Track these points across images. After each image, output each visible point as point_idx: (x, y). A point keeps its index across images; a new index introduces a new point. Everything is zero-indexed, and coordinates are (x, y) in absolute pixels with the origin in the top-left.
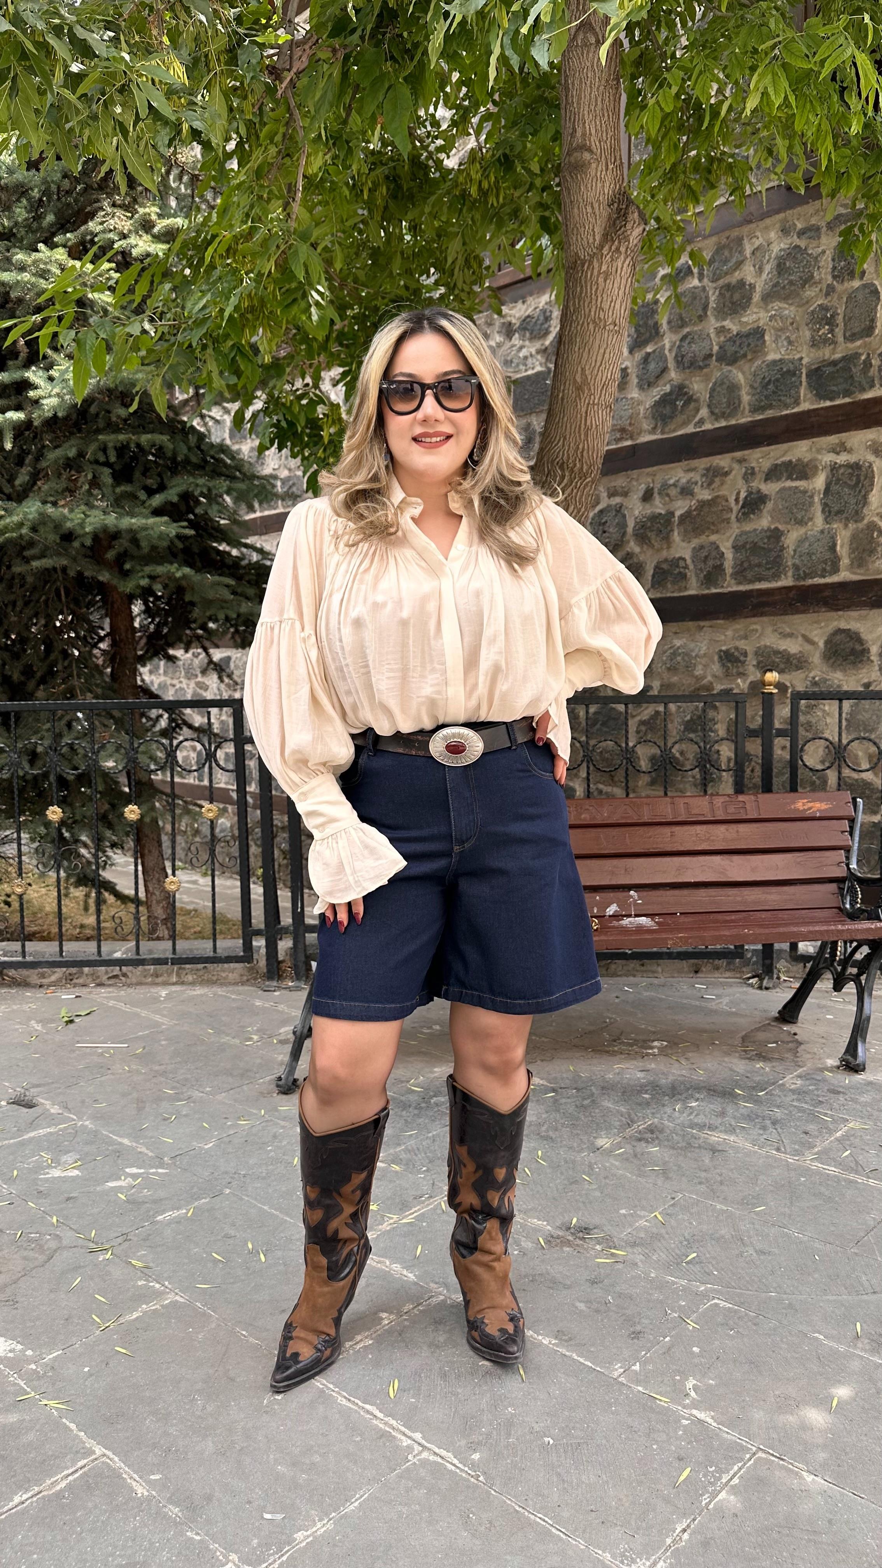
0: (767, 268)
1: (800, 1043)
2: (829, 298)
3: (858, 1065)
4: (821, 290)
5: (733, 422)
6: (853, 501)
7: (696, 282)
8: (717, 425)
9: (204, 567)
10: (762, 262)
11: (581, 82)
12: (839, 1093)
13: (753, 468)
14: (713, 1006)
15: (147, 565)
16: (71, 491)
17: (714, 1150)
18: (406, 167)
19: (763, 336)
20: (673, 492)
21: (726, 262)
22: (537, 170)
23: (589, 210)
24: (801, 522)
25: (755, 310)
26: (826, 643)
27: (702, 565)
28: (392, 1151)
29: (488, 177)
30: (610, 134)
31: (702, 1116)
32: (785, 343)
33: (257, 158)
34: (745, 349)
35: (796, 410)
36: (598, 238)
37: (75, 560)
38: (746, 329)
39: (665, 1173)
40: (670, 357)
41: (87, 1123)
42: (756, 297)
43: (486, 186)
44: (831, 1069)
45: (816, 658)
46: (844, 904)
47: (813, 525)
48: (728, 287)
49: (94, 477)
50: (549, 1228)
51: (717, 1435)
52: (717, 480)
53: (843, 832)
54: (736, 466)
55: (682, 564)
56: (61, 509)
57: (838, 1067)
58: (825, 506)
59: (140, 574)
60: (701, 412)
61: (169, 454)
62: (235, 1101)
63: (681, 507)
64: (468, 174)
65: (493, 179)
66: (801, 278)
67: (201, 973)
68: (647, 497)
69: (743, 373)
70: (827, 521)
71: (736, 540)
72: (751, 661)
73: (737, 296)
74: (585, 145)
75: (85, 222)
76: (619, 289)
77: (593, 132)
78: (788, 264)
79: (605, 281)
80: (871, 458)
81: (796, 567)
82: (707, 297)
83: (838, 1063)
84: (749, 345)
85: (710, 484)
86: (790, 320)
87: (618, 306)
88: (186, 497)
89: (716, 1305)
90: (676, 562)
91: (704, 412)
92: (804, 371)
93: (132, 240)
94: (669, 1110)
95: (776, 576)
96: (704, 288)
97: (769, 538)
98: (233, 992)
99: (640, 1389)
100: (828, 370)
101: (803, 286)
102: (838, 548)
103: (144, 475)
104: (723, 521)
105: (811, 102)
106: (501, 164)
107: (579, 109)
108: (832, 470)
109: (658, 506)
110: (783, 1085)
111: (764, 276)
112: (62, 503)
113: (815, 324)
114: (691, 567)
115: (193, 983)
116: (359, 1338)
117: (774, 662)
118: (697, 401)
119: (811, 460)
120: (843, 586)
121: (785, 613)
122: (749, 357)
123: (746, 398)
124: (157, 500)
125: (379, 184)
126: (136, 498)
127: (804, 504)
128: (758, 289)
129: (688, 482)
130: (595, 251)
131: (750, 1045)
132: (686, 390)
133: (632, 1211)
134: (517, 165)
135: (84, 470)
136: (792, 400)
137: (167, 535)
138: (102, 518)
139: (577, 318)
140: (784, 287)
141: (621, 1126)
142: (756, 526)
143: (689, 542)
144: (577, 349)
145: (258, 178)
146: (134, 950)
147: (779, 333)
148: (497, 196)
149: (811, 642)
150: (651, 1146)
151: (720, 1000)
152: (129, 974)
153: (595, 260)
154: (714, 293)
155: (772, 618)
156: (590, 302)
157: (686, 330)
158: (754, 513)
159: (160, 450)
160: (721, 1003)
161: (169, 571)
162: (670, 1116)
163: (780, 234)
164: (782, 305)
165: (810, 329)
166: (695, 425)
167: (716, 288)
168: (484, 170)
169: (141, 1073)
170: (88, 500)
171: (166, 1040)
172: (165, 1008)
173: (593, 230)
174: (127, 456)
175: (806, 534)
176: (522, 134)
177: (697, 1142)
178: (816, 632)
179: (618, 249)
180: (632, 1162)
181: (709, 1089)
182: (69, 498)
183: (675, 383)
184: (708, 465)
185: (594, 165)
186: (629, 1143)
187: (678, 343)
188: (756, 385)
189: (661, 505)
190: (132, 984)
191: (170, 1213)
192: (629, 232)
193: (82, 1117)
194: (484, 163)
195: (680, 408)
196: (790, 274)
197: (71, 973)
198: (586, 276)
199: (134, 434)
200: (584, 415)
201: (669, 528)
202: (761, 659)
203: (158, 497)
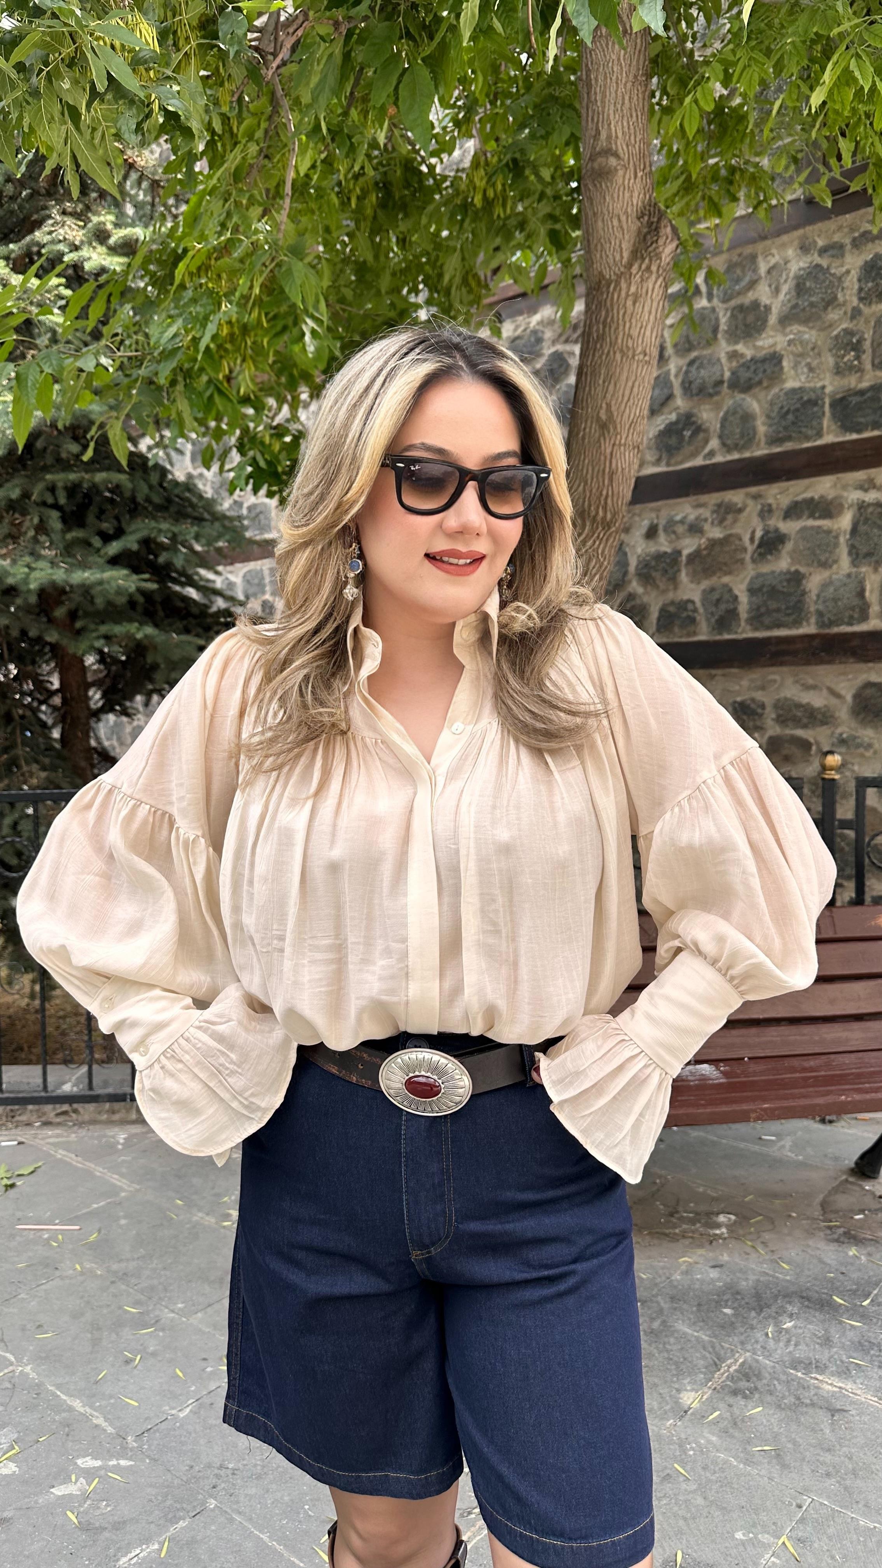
0: (785, 288)
2: (855, 322)
4: (845, 313)
5: (747, 455)
7: (704, 303)
8: (729, 458)
9: (167, 616)
10: (778, 281)
11: (606, 78)
13: (770, 505)
14: (774, 1151)
15: (103, 622)
16: (14, 537)
17: (831, 1409)
18: (398, 173)
19: (780, 361)
20: (680, 529)
21: (738, 281)
22: (548, 179)
23: (615, 222)
24: (825, 565)
25: (771, 333)
26: (855, 697)
27: (714, 609)
29: (494, 185)
30: (639, 137)
31: (802, 1347)
32: (805, 370)
33: (233, 159)
34: (761, 375)
35: (819, 443)
36: (626, 255)
38: (761, 354)
39: (778, 1455)
40: (676, 383)
41: (28, 1369)
42: (773, 319)
43: (492, 195)
45: (843, 713)
47: (839, 568)
48: (741, 308)
49: (41, 520)
52: (730, 518)
54: (750, 502)
55: (690, 606)
56: (1, 561)
58: (852, 548)
59: (94, 635)
60: (711, 443)
61: (127, 494)
63: (689, 546)
64: (471, 181)
65: (499, 187)
66: (823, 299)
68: (651, 533)
69: (758, 401)
70: (854, 563)
71: (751, 582)
72: (770, 714)
73: (750, 319)
74: (610, 149)
75: (31, 231)
76: (650, 313)
77: (620, 134)
78: (808, 284)
79: (634, 303)
81: (820, 614)
82: (717, 319)
84: (765, 371)
85: (721, 521)
86: (810, 346)
87: (648, 333)
88: (147, 543)
90: (684, 605)
91: (714, 443)
93: (85, 252)
94: (759, 1335)
95: (797, 623)
96: (713, 310)
97: (789, 581)
100: (854, 400)
101: (825, 309)
102: (867, 594)
103: (98, 518)
104: (737, 561)
106: (510, 171)
107: (604, 107)
108: (859, 509)
109: (663, 544)
111: (781, 296)
112: (3, 551)
113: (839, 349)
114: (701, 610)
117: (795, 716)
118: (706, 431)
119: (836, 498)
120: (872, 635)
121: (808, 663)
122: (765, 384)
123: (762, 428)
124: (114, 548)
125: (368, 192)
126: (89, 544)
127: (828, 545)
128: (775, 310)
129: (697, 519)
130: (622, 269)
131: (832, 1216)
132: (694, 419)
133: (751, 1535)
134: (527, 172)
135: (29, 514)
136: (814, 432)
137: (127, 590)
138: (50, 571)
139: (601, 346)
140: (804, 309)
141: (706, 1368)
142: (774, 569)
143: (699, 583)
144: (601, 382)
145: (235, 182)
146: (86, 1080)
147: (799, 359)
148: (504, 206)
149: (838, 696)
150: (751, 1404)
151: (782, 1143)
152: (81, 1110)
153: (623, 280)
154: (725, 315)
155: (793, 668)
156: (617, 328)
157: (694, 354)
158: (771, 554)
159: (117, 489)
160: (783, 1146)
161: (128, 631)
162: (764, 1348)
163: (799, 251)
164: (802, 328)
165: (833, 356)
166: (705, 457)
167: (727, 309)
168: (490, 177)
169: (96, 1276)
170: (33, 549)
171: (125, 1217)
172: (123, 1161)
173: (620, 246)
174: (79, 497)
175: (830, 577)
176: (532, 136)
177: (807, 1394)
178: (842, 685)
179: (648, 268)
180: (732, 1436)
181: (803, 1297)
182: (11, 547)
183: (682, 411)
184: (719, 501)
185: (621, 173)
186: (723, 1399)
187: (684, 368)
188: (773, 415)
189: (666, 543)
190: (83, 1123)
191: (138, 1551)
192: (661, 249)
193: (22, 1358)
194: (489, 169)
195: (687, 438)
196: (810, 295)
197: (12, 1111)
198: (612, 298)
199: (87, 472)
200: (608, 457)
201: (676, 568)
202: (781, 712)
203: (114, 544)
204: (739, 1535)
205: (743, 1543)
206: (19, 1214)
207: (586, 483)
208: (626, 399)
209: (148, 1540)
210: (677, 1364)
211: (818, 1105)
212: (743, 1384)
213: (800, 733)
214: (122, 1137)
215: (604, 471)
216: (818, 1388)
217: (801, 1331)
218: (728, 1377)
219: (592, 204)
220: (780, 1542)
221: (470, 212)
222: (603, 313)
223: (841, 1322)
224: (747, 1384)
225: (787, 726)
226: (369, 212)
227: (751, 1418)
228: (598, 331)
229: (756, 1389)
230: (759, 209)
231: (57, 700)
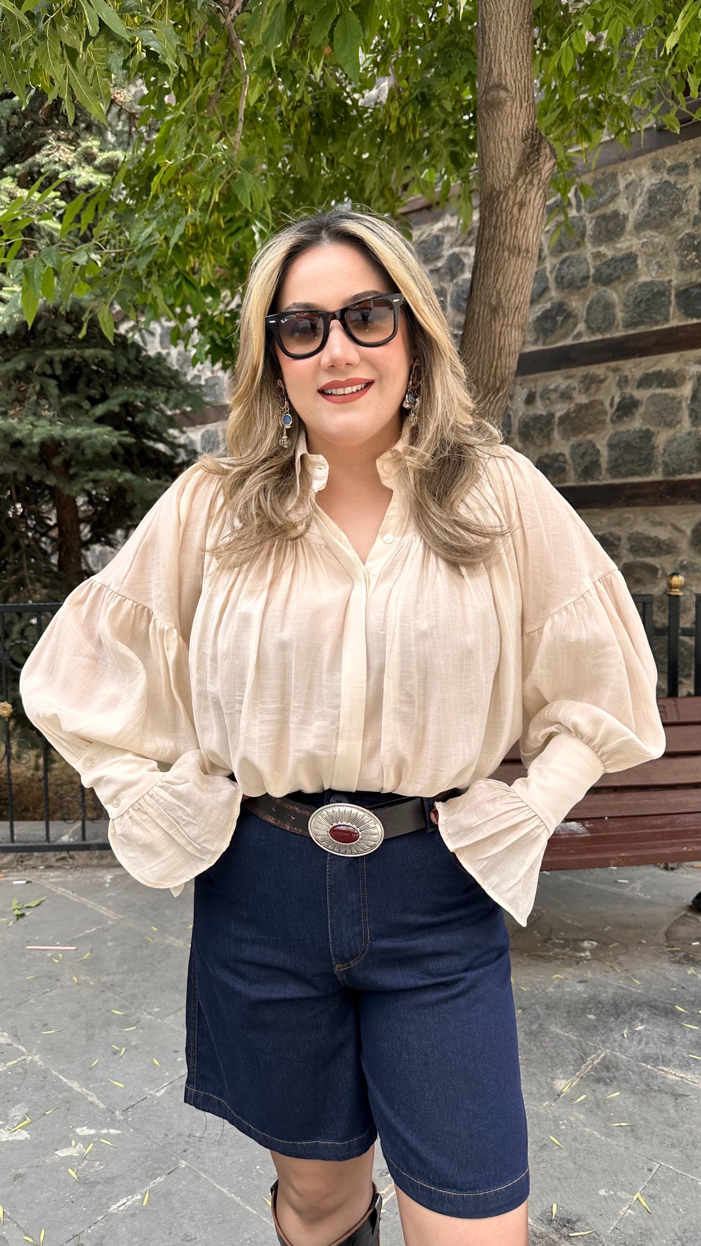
0: (640, 201)
2: (696, 228)
4: (688, 221)
5: (608, 336)
8: (594, 338)
9: (142, 466)
10: (634, 195)
11: (497, 26)
13: (626, 377)
14: (627, 892)
15: (91, 470)
16: (20, 401)
18: (329, 105)
19: (635, 260)
20: (553, 396)
21: (601, 195)
22: (450, 109)
23: (505, 144)
24: (670, 425)
25: (628, 237)
26: (693, 532)
27: (580, 461)
29: (406, 115)
30: (524, 74)
31: (651, 1045)
32: (656, 267)
33: (196, 92)
34: (619, 271)
35: (666, 326)
36: (513, 171)
37: (23, 465)
38: (619, 255)
39: (633, 1130)
40: (551, 278)
41: (37, 1058)
42: (630, 226)
43: (404, 123)
45: (684, 545)
47: (681, 427)
48: (604, 217)
49: (42, 387)
52: (594, 387)
54: (610, 374)
55: (561, 459)
56: (10, 421)
58: (692, 412)
59: (84, 479)
60: (579, 326)
63: (560, 410)
64: (388, 112)
65: (410, 116)
66: (670, 210)
68: (530, 400)
69: (617, 293)
70: (694, 423)
71: (611, 439)
72: (625, 545)
73: (611, 225)
74: (501, 84)
75: (33, 154)
76: (532, 218)
77: (508, 72)
78: (658, 197)
79: (519, 212)
82: (584, 226)
84: (622, 268)
85: (587, 390)
86: (660, 247)
87: (531, 235)
88: (126, 406)
90: (555, 457)
91: (581, 327)
93: (76, 171)
94: (617, 1036)
95: (647, 472)
96: (581, 218)
97: (641, 438)
100: (695, 291)
101: (672, 217)
103: (87, 386)
104: (599, 422)
106: (419, 103)
107: (495, 50)
108: (698, 380)
109: (540, 409)
111: (637, 207)
112: (12, 412)
113: (683, 250)
114: (570, 462)
117: (645, 547)
118: (575, 317)
119: (679, 371)
121: (656, 504)
122: (623, 279)
123: (620, 315)
124: (100, 410)
125: (304, 120)
126: (81, 407)
127: (672, 409)
128: (631, 219)
129: (567, 387)
130: (510, 183)
131: (674, 943)
132: (565, 307)
133: (612, 1192)
134: (433, 104)
135: (32, 382)
136: (663, 317)
137: (110, 443)
138: (49, 428)
139: (492, 245)
140: (655, 218)
141: (575, 1061)
142: (629, 428)
143: (568, 440)
144: (492, 274)
145: (198, 110)
146: (80, 833)
147: (650, 258)
148: (414, 132)
149: (680, 531)
150: (610, 1090)
151: (634, 885)
152: (76, 856)
153: (510, 192)
154: (591, 222)
155: (644, 508)
156: (505, 231)
157: (565, 255)
158: (627, 416)
159: (102, 363)
160: (635, 888)
161: (112, 476)
162: (620, 1046)
163: (651, 170)
164: (654, 233)
165: (678, 255)
166: (574, 338)
167: (592, 218)
168: (403, 108)
169: (89, 986)
170: (36, 410)
171: (111, 941)
172: (110, 897)
173: (508, 164)
174: (71, 369)
175: (675, 435)
176: (437, 74)
177: (655, 1082)
178: (684, 522)
179: (531, 182)
180: (596, 1115)
181: (651, 1007)
182: (18, 409)
183: (555, 301)
184: (585, 373)
185: (509, 103)
186: (588, 1086)
187: (558, 266)
188: (629, 303)
189: (542, 408)
190: (78, 866)
191: (125, 1200)
192: (541, 166)
193: (32, 1050)
194: (402, 102)
195: (559, 323)
196: (660, 206)
197: (21, 857)
198: (501, 207)
199: (78, 349)
200: (498, 335)
201: (550, 428)
202: (634, 544)
203: (100, 406)
204: (602, 1192)
205: (605, 1198)
206: (28, 937)
207: (480, 356)
208: (512, 288)
209: (132, 1192)
210: (551, 1058)
211: (665, 854)
212: (605, 1074)
213: (648, 560)
214: (109, 878)
215: (494, 346)
216: (664, 1077)
217: (650, 1033)
218: (592, 1068)
219: (485, 129)
220: (635, 1198)
221: (386, 137)
222: (494, 219)
223: (682, 1026)
224: (607, 1074)
225: (638, 555)
226: (305, 137)
227: (611, 1100)
228: (489, 233)
229: (615, 1078)
230: (620, 136)
231: (54, 533)
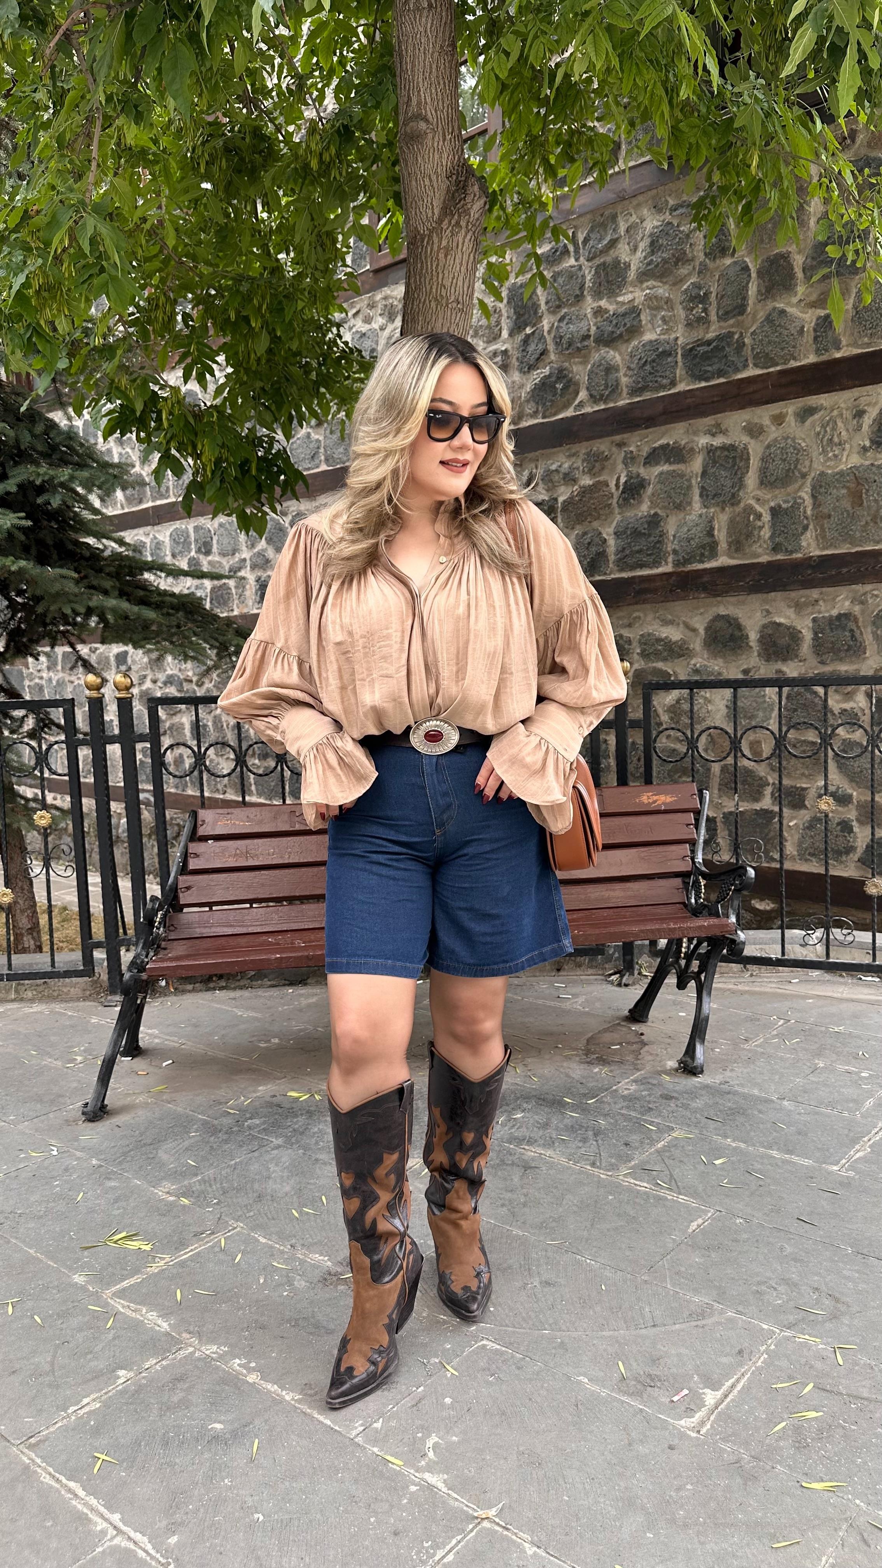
0: (642, 245)
1: (644, 1044)
2: (702, 276)
3: (696, 1068)
4: (694, 268)
5: (612, 405)
6: (729, 483)
7: (572, 261)
8: (596, 408)
10: (636, 239)
11: (414, 49)
12: (672, 1098)
13: (632, 452)
14: (567, 1006)
17: (527, 1167)
18: (247, 140)
19: (639, 316)
20: (556, 478)
21: (601, 240)
23: (427, 182)
24: (679, 507)
25: (631, 289)
26: (707, 629)
27: (586, 551)
28: (186, 1183)
30: (447, 103)
31: (523, 1129)
32: (660, 323)
33: (57, 128)
34: (622, 329)
35: (672, 391)
36: (436, 211)
38: (622, 310)
40: (549, 339)
42: (631, 276)
43: (328, 159)
44: (668, 1072)
45: (697, 645)
46: (689, 899)
47: (692, 509)
48: (604, 266)
50: (329, 1263)
51: (444, 1502)
52: (598, 466)
53: (688, 825)
54: (615, 450)
57: (677, 1070)
58: (703, 489)
60: (581, 394)
62: (37, 1130)
63: (563, 491)
66: (674, 256)
67: (41, 988)
69: (620, 354)
70: (705, 504)
71: (618, 526)
72: (635, 648)
73: (612, 276)
74: (421, 114)
76: (461, 264)
77: (429, 100)
78: (661, 241)
79: (446, 256)
80: (745, 439)
81: (676, 553)
82: (583, 276)
83: (677, 1065)
85: (590, 470)
86: (664, 300)
87: (460, 283)
89: (484, 1346)
91: (583, 395)
92: (680, 352)
95: (657, 562)
96: (580, 268)
97: (649, 523)
98: (72, 1009)
99: (375, 1450)
100: (702, 350)
101: (676, 264)
102: (716, 533)
104: (605, 507)
105: (637, 64)
106: (341, 135)
108: (709, 452)
109: (541, 492)
110: (616, 1091)
111: (639, 254)
113: (689, 302)
115: (32, 1000)
116: (85, 1401)
117: (656, 650)
118: (576, 383)
119: (687, 444)
120: (721, 570)
121: (666, 600)
122: (626, 338)
123: (624, 380)
127: (682, 488)
128: (633, 268)
129: (570, 468)
130: (434, 225)
131: (594, 1047)
132: (565, 373)
136: (669, 381)
139: (419, 295)
140: (657, 266)
142: (637, 513)
143: (572, 528)
147: (655, 313)
149: (693, 630)
151: (576, 1000)
153: (435, 235)
154: (590, 273)
155: (655, 604)
156: (432, 278)
157: (564, 311)
158: (634, 499)
160: (576, 1002)
163: (653, 210)
164: (656, 284)
165: (684, 308)
166: (575, 409)
167: (591, 268)
173: (432, 203)
175: (685, 519)
177: (511, 1158)
178: (696, 619)
179: (458, 224)
183: (554, 365)
184: (589, 450)
185: (430, 136)
187: (556, 324)
188: (633, 366)
189: (544, 492)
192: (469, 206)
195: (559, 391)
196: (662, 252)
198: (426, 252)
202: (646, 647)
213: (660, 665)
216: (522, 1154)
217: (527, 1119)
219: (407, 165)
222: (419, 266)
223: (563, 1114)
225: (650, 659)
